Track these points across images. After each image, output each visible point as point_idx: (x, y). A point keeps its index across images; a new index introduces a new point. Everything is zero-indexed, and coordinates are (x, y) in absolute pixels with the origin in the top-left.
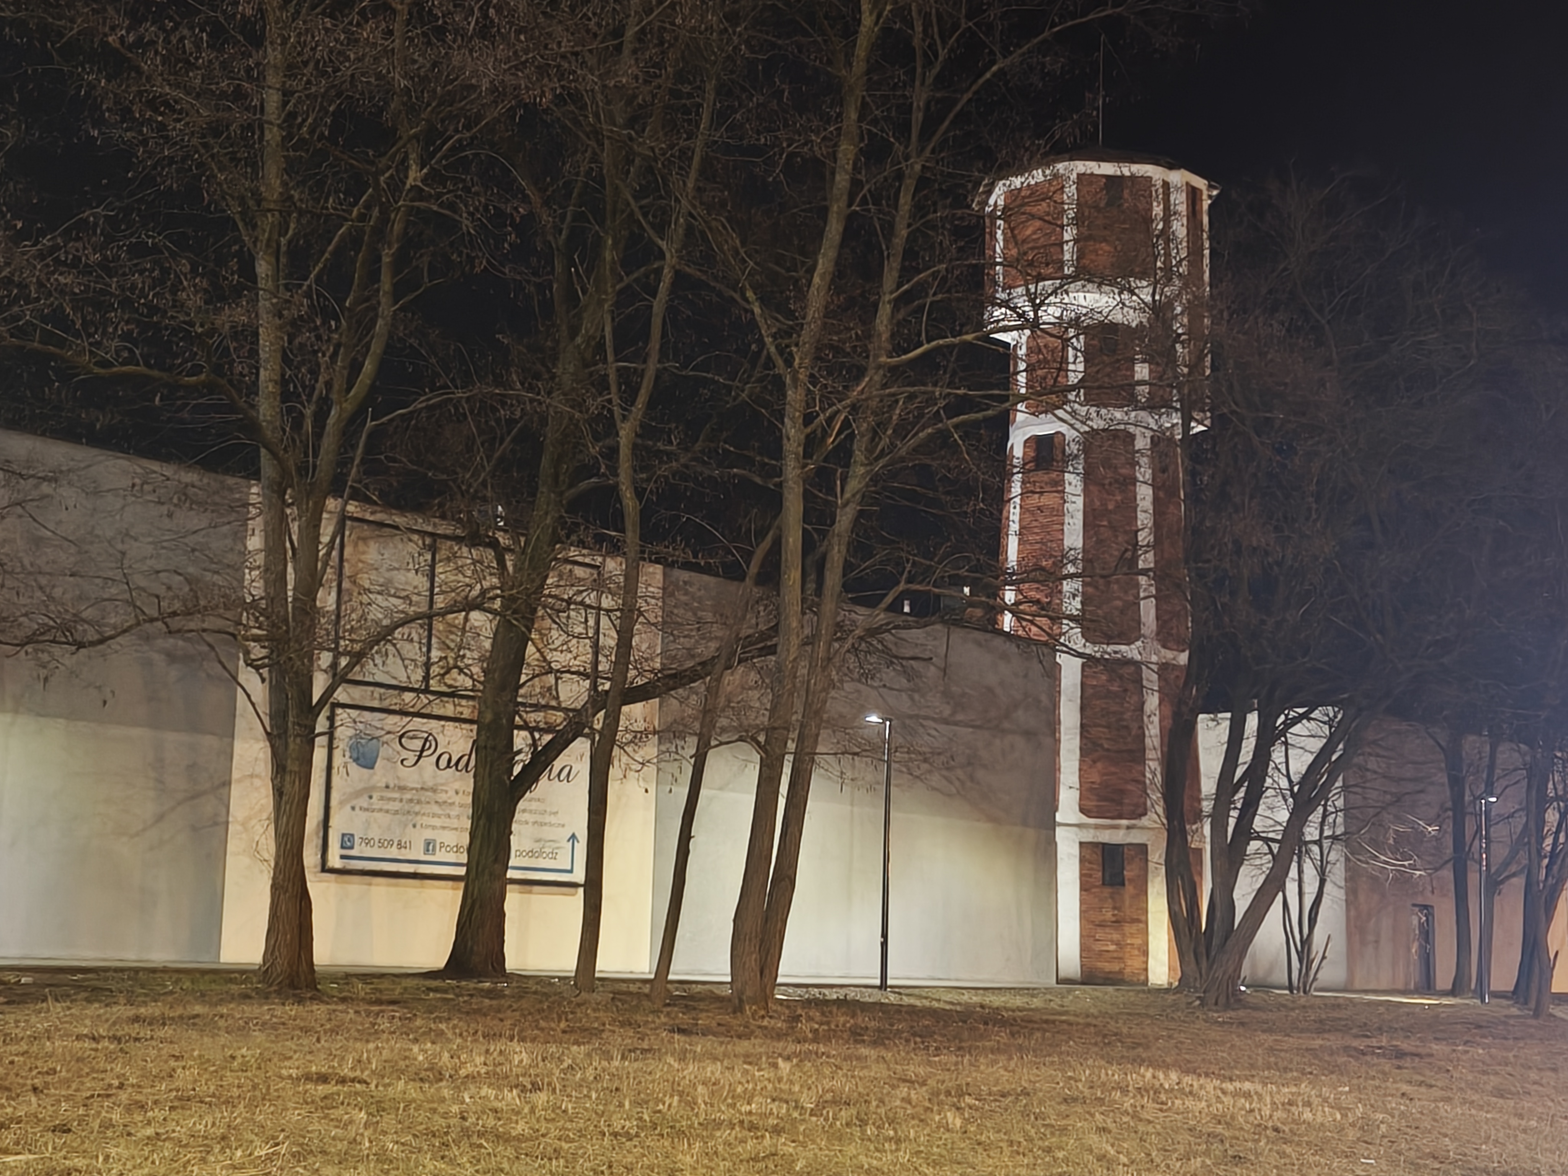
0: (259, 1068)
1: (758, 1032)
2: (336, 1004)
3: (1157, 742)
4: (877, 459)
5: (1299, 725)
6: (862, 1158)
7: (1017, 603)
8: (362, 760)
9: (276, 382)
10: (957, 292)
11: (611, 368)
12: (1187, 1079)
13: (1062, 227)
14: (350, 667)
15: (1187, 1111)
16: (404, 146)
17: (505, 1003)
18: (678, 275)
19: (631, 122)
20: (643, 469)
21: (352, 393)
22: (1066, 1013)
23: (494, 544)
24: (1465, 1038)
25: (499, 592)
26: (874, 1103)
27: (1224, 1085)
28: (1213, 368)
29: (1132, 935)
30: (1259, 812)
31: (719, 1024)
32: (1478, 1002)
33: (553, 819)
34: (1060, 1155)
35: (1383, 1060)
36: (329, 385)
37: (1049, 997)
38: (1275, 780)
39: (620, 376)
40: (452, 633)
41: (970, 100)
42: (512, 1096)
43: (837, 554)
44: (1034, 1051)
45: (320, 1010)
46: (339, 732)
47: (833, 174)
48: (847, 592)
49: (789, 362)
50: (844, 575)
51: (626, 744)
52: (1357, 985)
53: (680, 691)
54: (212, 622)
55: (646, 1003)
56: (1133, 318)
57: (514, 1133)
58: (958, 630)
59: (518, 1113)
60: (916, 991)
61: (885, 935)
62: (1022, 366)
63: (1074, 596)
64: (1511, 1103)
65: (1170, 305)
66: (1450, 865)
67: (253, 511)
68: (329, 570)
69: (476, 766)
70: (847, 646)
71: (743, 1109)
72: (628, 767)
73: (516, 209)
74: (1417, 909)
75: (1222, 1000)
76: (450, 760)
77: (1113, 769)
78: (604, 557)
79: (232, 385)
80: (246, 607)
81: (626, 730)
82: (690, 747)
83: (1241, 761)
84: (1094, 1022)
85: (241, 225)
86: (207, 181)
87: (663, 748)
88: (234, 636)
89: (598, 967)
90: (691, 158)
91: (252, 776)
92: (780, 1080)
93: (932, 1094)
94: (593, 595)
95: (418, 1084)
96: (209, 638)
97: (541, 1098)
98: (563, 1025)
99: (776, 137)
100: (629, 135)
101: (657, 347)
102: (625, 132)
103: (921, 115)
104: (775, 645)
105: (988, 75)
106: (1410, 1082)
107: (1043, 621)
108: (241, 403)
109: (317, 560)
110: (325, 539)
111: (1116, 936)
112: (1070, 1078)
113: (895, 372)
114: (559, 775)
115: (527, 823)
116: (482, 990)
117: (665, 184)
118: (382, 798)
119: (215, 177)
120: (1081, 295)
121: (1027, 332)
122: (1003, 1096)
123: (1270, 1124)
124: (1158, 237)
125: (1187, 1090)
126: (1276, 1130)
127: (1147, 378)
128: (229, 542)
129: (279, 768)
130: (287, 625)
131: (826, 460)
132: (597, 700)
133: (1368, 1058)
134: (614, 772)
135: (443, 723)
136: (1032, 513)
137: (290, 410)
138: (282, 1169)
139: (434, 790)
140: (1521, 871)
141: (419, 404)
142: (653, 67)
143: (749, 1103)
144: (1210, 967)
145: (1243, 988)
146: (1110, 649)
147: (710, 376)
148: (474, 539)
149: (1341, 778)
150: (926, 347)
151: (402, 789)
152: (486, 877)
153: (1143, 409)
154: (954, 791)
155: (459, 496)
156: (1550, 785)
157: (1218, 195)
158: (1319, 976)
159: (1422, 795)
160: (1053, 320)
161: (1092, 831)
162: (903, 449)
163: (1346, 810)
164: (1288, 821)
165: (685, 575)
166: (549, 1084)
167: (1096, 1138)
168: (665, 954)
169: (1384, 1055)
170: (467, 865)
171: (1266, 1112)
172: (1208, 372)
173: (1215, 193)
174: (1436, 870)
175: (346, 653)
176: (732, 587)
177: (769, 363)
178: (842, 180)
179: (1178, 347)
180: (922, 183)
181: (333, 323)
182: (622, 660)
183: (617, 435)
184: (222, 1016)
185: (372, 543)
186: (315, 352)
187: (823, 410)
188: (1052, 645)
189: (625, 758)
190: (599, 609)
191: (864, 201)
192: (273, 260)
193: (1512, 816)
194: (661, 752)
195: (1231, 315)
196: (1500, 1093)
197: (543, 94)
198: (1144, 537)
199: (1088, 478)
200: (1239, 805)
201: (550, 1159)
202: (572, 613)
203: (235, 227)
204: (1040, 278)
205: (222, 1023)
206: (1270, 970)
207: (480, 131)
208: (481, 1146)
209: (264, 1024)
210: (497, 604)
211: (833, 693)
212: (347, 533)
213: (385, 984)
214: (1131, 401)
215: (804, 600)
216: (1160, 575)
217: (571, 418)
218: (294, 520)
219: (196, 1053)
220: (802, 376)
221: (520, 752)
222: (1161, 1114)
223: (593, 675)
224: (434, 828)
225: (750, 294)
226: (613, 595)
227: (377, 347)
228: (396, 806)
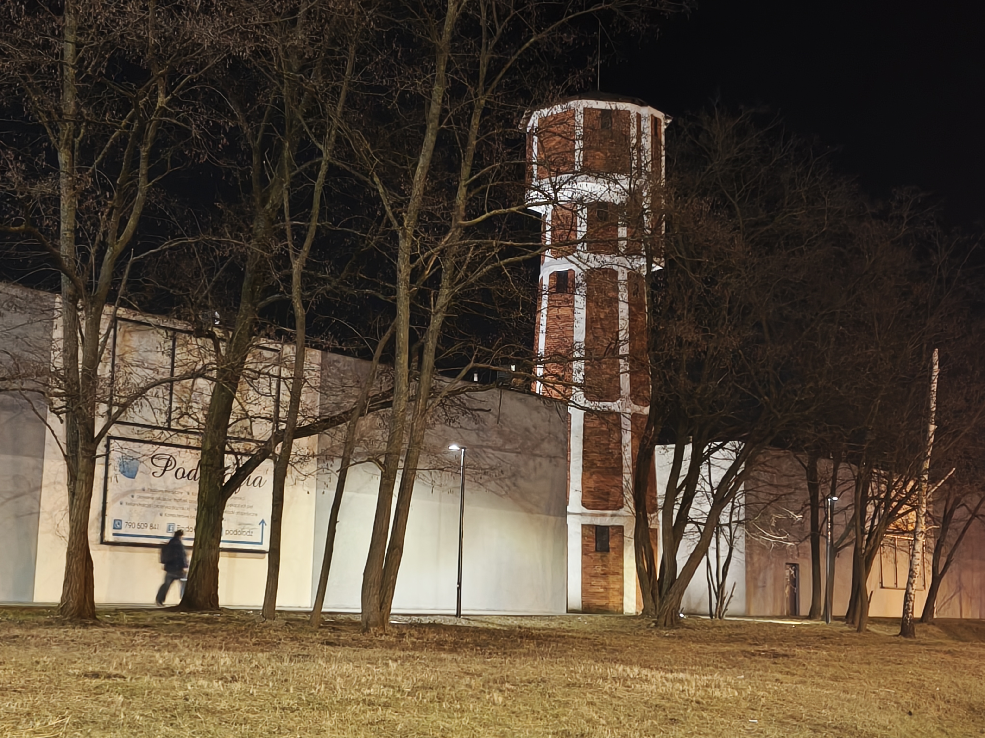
0: (54, 669)
1: (378, 644)
2: (109, 627)
3: (630, 463)
4: (456, 285)
5: (717, 452)
6: (440, 722)
7: (544, 375)
8: (127, 473)
9: (71, 231)
10: (508, 180)
11: (288, 225)
12: (645, 672)
13: (574, 141)
14: (119, 413)
15: (643, 691)
16: (154, 82)
17: (218, 626)
18: (332, 168)
19: (301, 70)
20: (308, 289)
21: (122, 238)
22: (573, 630)
23: (211, 335)
24: (816, 645)
25: (215, 366)
26: (448, 688)
27: (667, 675)
28: (666, 231)
29: (614, 583)
30: (693, 506)
31: (353, 640)
32: (824, 623)
33: (250, 511)
34: (564, 719)
35: (766, 659)
36: (105, 234)
37: (561, 621)
38: (703, 486)
39: (293, 230)
40: (184, 392)
41: (516, 60)
42: (218, 685)
43: (431, 344)
44: (550, 655)
45: (97, 631)
46: (112, 455)
47: (430, 104)
48: (438, 368)
49: (401, 223)
50: (436, 356)
51: (296, 463)
52: (752, 613)
53: (331, 430)
54: (30, 385)
55: (309, 627)
56: (618, 199)
57: (219, 708)
58: (508, 392)
59: (221, 696)
60: (479, 618)
61: (460, 583)
62: (548, 228)
63: (579, 372)
64: (842, 684)
65: (640, 189)
66: (809, 540)
67: (57, 314)
68: (106, 352)
69: (200, 477)
70: (438, 401)
71: (365, 692)
72: (297, 478)
73: (228, 123)
74: (788, 566)
75: (669, 623)
76: (184, 473)
77: (602, 479)
78: (282, 345)
79: (43, 233)
80: (51, 374)
81: (296, 454)
82: (337, 464)
83: (681, 474)
84: (589, 637)
85: (49, 131)
86: (26, 101)
87: (320, 466)
88: (43, 393)
89: (277, 604)
90: (339, 94)
91: (55, 483)
92: (389, 674)
93: (485, 682)
94: (277, 368)
95: (158, 678)
96: (28, 395)
97: (237, 686)
98: (254, 640)
99: (393, 81)
100: (301, 78)
101: (317, 212)
102: (298, 75)
103: (485, 70)
104: (392, 402)
105: (527, 45)
106: (781, 672)
107: (560, 387)
108: (49, 244)
109: (98, 345)
110: (103, 332)
111: (603, 583)
112: (572, 671)
113: (468, 231)
114: (254, 482)
115: (233, 513)
116: (203, 619)
117: (323, 110)
118: (140, 497)
119: (31, 98)
120: (585, 183)
121: (551, 206)
122: (530, 683)
123: (694, 699)
124: (633, 149)
125: (644, 678)
126: (698, 702)
127: (625, 236)
128: (41, 333)
129: (73, 477)
130: (78, 386)
131: (424, 284)
132: (278, 436)
133: (756, 658)
134: (288, 481)
135: (179, 449)
136: (554, 319)
137: (80, 249)
138: (66, 733)
139: (174, 493)
140: (852, 542)
141: (165, 246)
142: (316, 34)
143: (369, 689)
144: (662, 602)
145: (682, 615)
146: (601, 404)
147: (352, 230)
148: (199, 333)
149: (743, 485)
150: (487, 214)
151: (153, 491)
152: (207, 547)
153: (623, 255)
154: (504, 493)
155: (190, 306)
156: (870, 490)
157: (671, 123)
158: (728, 607)
159: (792, 496)
160: (567, 199)
161: (589, 518)
162: (472, 279)
163: (746, 505)
164: (710, 512)
165: (335, 357)
166: (243, 677)
167: (586, 708)
168: (320, 595)
169: (766, 656)
170: (195, 539)
171: (692, 691)
172: (663, 232)
173: (669, 121)
174: (801, 542)
175: (117, 404)
176: (365, 364)
177: (389, 224)
178: (435, 109)
179: (645, 218)
180: (486, 112)
181: (108, 194)
182: (294, 410)
183: (291, 268)
184: (33, 636)
185: (133, 334)
186: (96, 213)
187: (422, 253)
188: (566, 402)
189: (295, 473)
190: (279, 377)
191: (449, 122)
192: (70, 153)
193: (846, 508)
194: (318, 469)
195: (677, 199)
196: (835, 678)
197: (244, 51)
198: (622, 335)
199: (589, 298)
200: (680, 502)
201: (241, 724)
202: (261, 380)
203: (45, 132)
204: (558, 173)
205: (33, 641)
206: (699, 604)
207: (205, 73)
208: (197, 717)
209: (61, 641)
210: (214, 374)
211: (428, 431)
212: (118, 328)
213: (142, 615)
214: (616, 251)
215: (410, 373)
216: (632, 358)
217: (262, 256)
218: (83, 319)
219: (14, 660)
220: (410, 232)
221: (228, 468)
222: (627, 693)
223: (275, 419)
224: (173, 515)
225: (376, 179)
226: (288, 368)
227: (137, 210)
228: (150, 501)
